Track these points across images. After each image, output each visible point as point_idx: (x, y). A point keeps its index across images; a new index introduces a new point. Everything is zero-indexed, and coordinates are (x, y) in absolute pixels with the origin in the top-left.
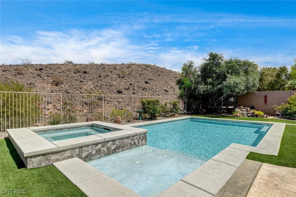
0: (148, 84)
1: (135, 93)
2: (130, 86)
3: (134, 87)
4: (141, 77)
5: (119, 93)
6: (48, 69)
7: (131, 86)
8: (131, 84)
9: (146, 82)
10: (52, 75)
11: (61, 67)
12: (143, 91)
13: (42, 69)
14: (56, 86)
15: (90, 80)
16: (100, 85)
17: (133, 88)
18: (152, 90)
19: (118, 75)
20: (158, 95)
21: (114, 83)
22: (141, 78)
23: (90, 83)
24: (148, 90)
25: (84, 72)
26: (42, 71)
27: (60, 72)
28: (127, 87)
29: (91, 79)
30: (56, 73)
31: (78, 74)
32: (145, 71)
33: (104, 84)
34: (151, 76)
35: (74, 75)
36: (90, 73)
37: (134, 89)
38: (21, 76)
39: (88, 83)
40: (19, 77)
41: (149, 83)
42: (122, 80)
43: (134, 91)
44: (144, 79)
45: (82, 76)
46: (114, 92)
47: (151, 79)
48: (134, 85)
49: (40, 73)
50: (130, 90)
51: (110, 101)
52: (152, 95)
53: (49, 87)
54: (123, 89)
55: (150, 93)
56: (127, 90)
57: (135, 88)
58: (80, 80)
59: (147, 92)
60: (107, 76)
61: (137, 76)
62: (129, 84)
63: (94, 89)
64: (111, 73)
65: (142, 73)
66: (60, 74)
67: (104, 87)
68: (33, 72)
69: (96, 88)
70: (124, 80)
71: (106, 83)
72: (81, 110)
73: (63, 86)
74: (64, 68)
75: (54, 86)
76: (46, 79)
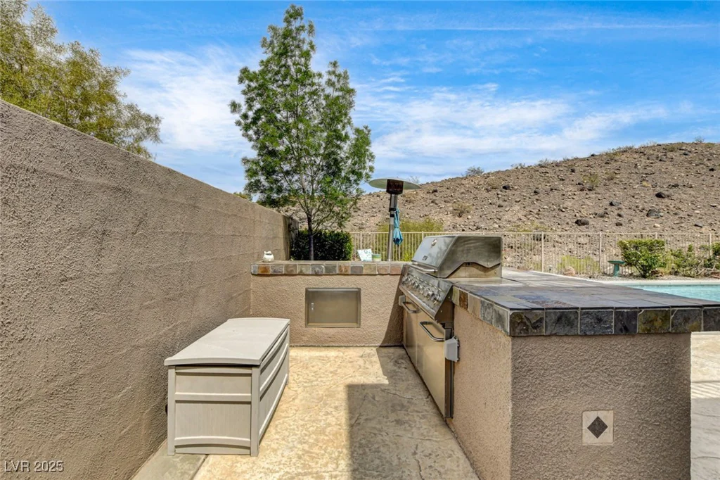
0: (666, 200)
1: (621, 225)
2: (610, 208)
3: (619, 209)
4: (644, 183)
5: (579, 225)
6: (444, 189)
7: (613, 208)
8: (611, 204)
9: (659, 195)
10: (451, 198)
11: (463, 183)
12: (647, 219)
13: (436, 191)
14: (460, 216)
15: (516, 202)
16: (536, 211)
17: (616, 212)
18: (676, 214)
19: (579, 184)
20: (696, 225)
21: (569, 204)
22: (644, 186)
23: (517, 207)
24: (662, 214)
25: (505, 188)
26: (436, 193)
27: (463, 193)
28: (601, 211)
29: (518, 200)
30: (457, 194)
31: (494, 192)
33: (545, 207)
34: (678, 175)
35: (486, 194)
36: (516, 187)
37: (620, 215)
38: (411, 205)
39: (513, 208)
40: (409, 206)
41: (668, 196)
42: (587, 196)
43: (620, 219)
44: (654, 186)
45: (500, 196)
46: (568, 223)
47: (676, 186)
48: (621, 206)
49: (434, 198)
50: (608, 218)
51: (557, 242)
52: (674, 226)
53: (449, 219)
54: (591, 216)
55: (670, 223)
56: (602, 217)
57: (622, 213)
58: (498, 204)
59: (660, 220)
60: (552, 190)
61: (631, 181)
62: (608, 203)
63: (524, 219)
64: (562, 182)
65: (649, 172)
66: (463, 195)
67: (546, 213)
68: (425, 196)
69: (529, 217)
70: (593, 196)
71: (550, 205)
73: (470, 217)
74: (469, 183)
75: (457, 218)
76: (443, 206)
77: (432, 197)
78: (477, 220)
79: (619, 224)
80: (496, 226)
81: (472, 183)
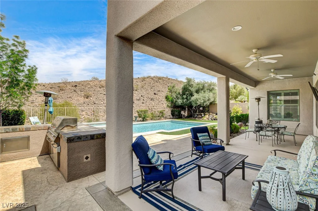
0: (156, 95)
1: (144, 103)
2: (141, 97)
3: (144, 98)
4: (152, 89)
6: (80, 85)
8: (142, 96)
9: (155, 94)
10: (83, 90)
11: (90, 83)
12: (151, 101)
13: (76, 86)
14: (87, 98)
17: (143, 99)
18: (158, 100)
22: (151, 91)
24: (155, 100)
27: (89, 88)
28: (138, 98)
30: (87, 88)
31: (102, 88)
32: (156, 83)
34: (160, 87)
35: (99, 89)
37: (144, 100)
38: (63, 92)
40: (62, 92)
41: (157, 94)
42: (135, 93)
43: (144, 101)
44: (154, 91)
45: (105, 90)
47: (159, 91)
48: (144, 97)
49: (75, 89)
52: (157, 104)
53: (82, 100)
54: (136, 100)
55: (156, 103)
56: (139, 100)
57: (144, 99)
58: (104, 93)
59: (154, 102)
61: (148, 88)
62: (141, 95)
65: (153, 86)
66: (89, 89)
68: (71, 88)
70: (137, 93)
72: (104, 116)
73: (91, 99)
74: (92, 84)
75: (86, 99)
76: (80, 93)
77: (74, 88)
78: (95, 100)
79: (143, 103)
80: (102, 103)
81: (94, 84)
